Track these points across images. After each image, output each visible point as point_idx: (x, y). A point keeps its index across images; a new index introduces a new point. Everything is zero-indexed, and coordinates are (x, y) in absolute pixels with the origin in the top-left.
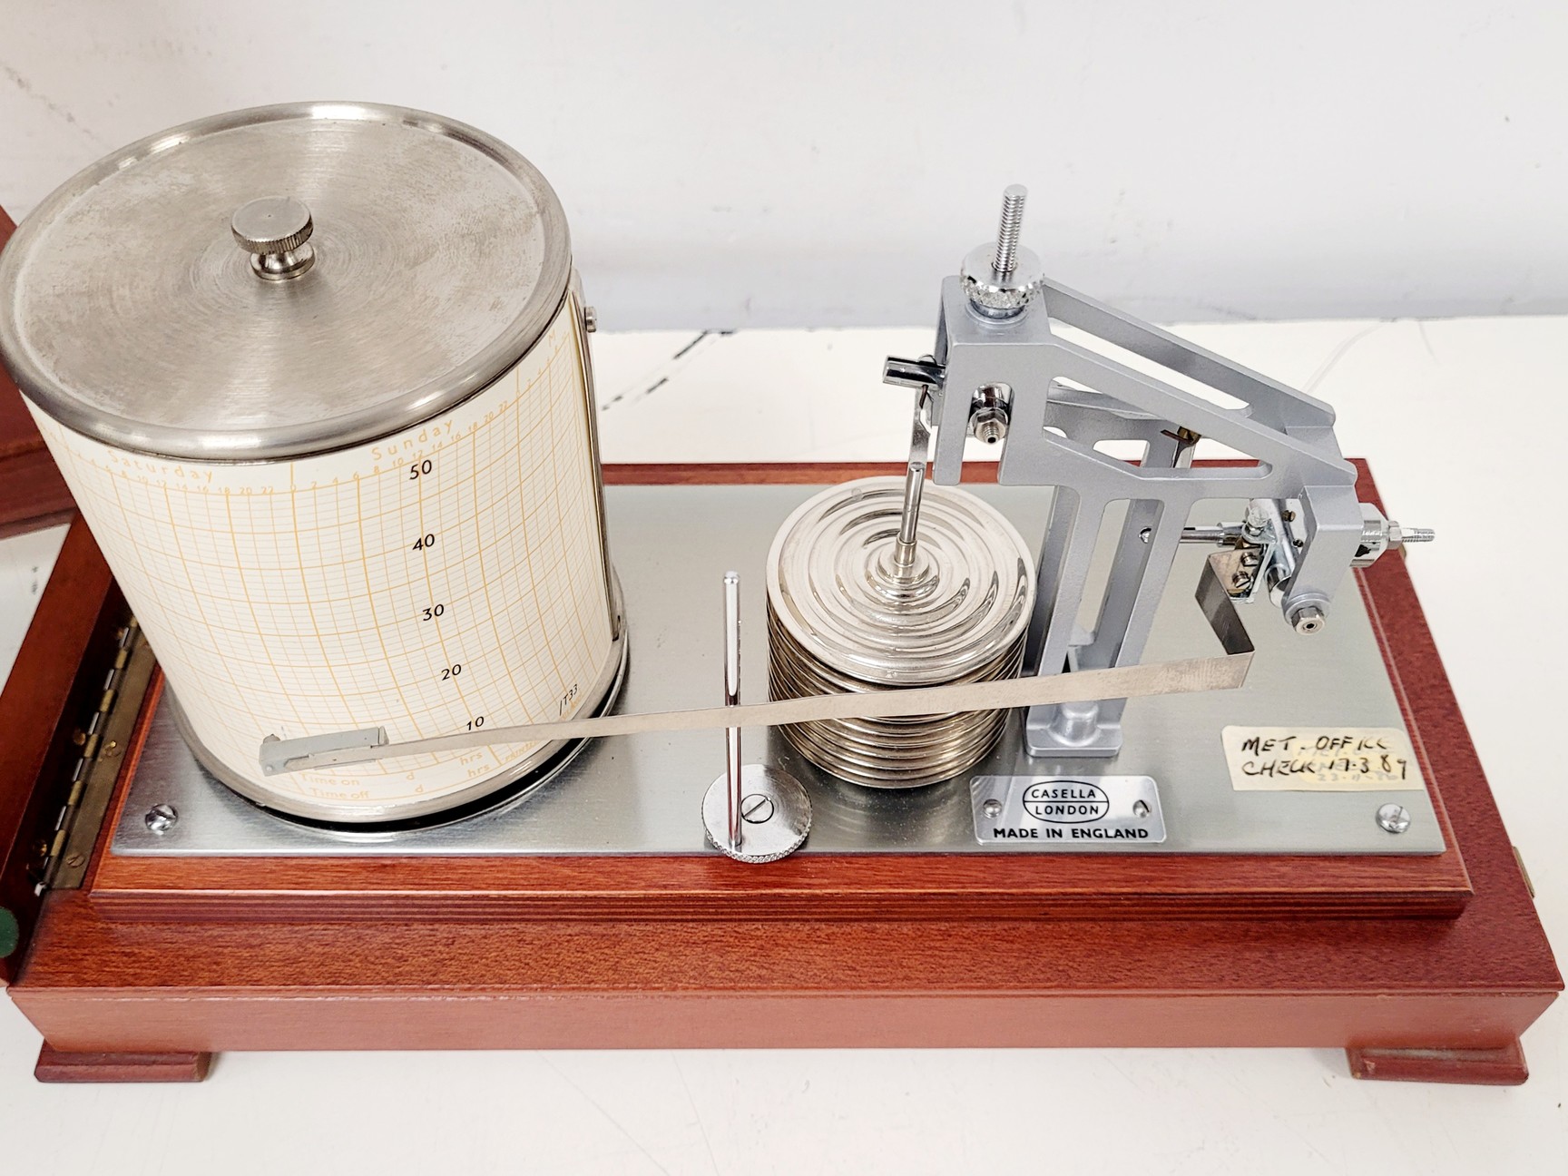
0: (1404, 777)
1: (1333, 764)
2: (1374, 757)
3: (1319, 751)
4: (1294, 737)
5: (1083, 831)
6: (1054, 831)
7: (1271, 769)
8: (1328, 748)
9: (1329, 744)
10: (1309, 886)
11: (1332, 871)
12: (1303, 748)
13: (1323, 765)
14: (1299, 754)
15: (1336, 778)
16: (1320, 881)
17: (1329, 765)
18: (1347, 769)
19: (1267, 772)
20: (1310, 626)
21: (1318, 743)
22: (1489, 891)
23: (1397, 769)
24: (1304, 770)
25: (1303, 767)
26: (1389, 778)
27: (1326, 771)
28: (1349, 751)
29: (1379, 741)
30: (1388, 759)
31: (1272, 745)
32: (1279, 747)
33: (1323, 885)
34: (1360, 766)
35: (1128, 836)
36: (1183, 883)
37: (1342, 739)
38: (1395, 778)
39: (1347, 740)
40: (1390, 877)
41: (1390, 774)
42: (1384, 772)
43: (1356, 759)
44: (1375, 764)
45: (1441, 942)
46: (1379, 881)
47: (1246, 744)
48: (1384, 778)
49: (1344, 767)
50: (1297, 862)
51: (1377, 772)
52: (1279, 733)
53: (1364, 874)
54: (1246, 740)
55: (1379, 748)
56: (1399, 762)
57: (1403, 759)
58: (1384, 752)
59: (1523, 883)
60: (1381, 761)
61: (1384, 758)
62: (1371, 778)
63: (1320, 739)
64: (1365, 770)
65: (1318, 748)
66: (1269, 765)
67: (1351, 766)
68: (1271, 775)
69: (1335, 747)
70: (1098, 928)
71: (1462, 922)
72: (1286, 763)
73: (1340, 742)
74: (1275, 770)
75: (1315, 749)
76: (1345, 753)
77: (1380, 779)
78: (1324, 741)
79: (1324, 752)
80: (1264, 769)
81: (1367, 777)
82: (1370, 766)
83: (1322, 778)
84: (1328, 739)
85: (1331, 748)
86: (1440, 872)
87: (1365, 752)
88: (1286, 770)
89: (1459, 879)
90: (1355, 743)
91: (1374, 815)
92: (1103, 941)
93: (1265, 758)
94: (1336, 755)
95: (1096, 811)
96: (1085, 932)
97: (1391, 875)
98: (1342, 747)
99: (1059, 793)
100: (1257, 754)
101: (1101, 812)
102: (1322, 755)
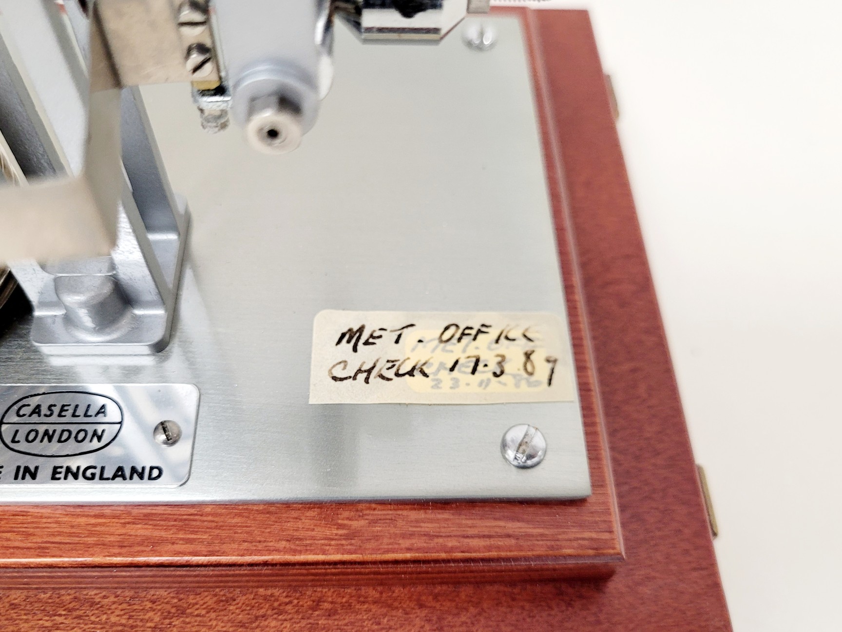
0: (550, 382)
1: (456, 362)
2: (514, 353)
3: (442, 345)
4: (412, 325)
5: (68, 470)
6: (27, 469)
7: (369, 371)
8: (454, 340)
9: (458, 335)
10: (388, 551)
11: (427, 527)
12: (420, 341)
13: (442, 365)
14: (413, 350)
15: (456, 383)
16: (405, 543)
17: (450, 365)
18: (474, 371)
19: (362, 377)
20: (273, 134)
21: (443, 333)
22: (658, 533)
23: (542, 370)
24: (416, 373)
25: (414, 368)
26: (530, 384)
27: (445, 375)
28: (483, 347)
29: (527, 330)
30: (532, 357)
31: (380, 337)
32: (389, 337)
33: (409, 550)
34: (493, 367)
35: (131, 478)
36: (203, 548)
37: (477, 327)
38: (538, 383)
39: (484, 329)
40: (509, 536)
41: (533, 379)
42: (525, 375)
43: (490, 358)
44: (514, 364)
45: (585, 613)
46: (492, 542)
47: (343, 335)
48: (523, 384)
49: (470, 370)
50: (379, 513)
51: (514, 376)
52: (392, 320)
53: (471, 532)
54: (345, 330)
55: (524, 340)
56: (548, 361)
57: (554, 355)
58: (529, 346)
59: (704, 521)
60: (523, 359)
61: (528, 356)
62: (505, 384)
63: (447, 328)
64: (498, 373)
65: (441, 341)
66: (366, 367)
67: (480, 367)
68: (367, 380)
69: (465, 340)
70: (112, 599)
71: (615, 585)
72: (392, 363)
73: (473, 332)
74: (374, 373)
75: (436, 342)
76: (477, 348)
77: (517, 385)
78: (452, 330)
79: (449, 346)
80: (360, 371)
81: (500, 382)
82: (507, 367)
83: (437, 384)
84: (457, 326)
85: (459, 340)
86: (581, 525)
87: (504, 347)
88: (390, 374)
89: (606, 536)
90: (493, 333)
91: (500, 441)
92: (113, 619)
93: (366, 356)
94: (464, 351)
95: (100, 438)
96: (93, 604)
97: (510, 532)
98: (475, 339)
99: (56, 410)
100: (355, 349)
101: (105, 440)
102: (444, 350)
